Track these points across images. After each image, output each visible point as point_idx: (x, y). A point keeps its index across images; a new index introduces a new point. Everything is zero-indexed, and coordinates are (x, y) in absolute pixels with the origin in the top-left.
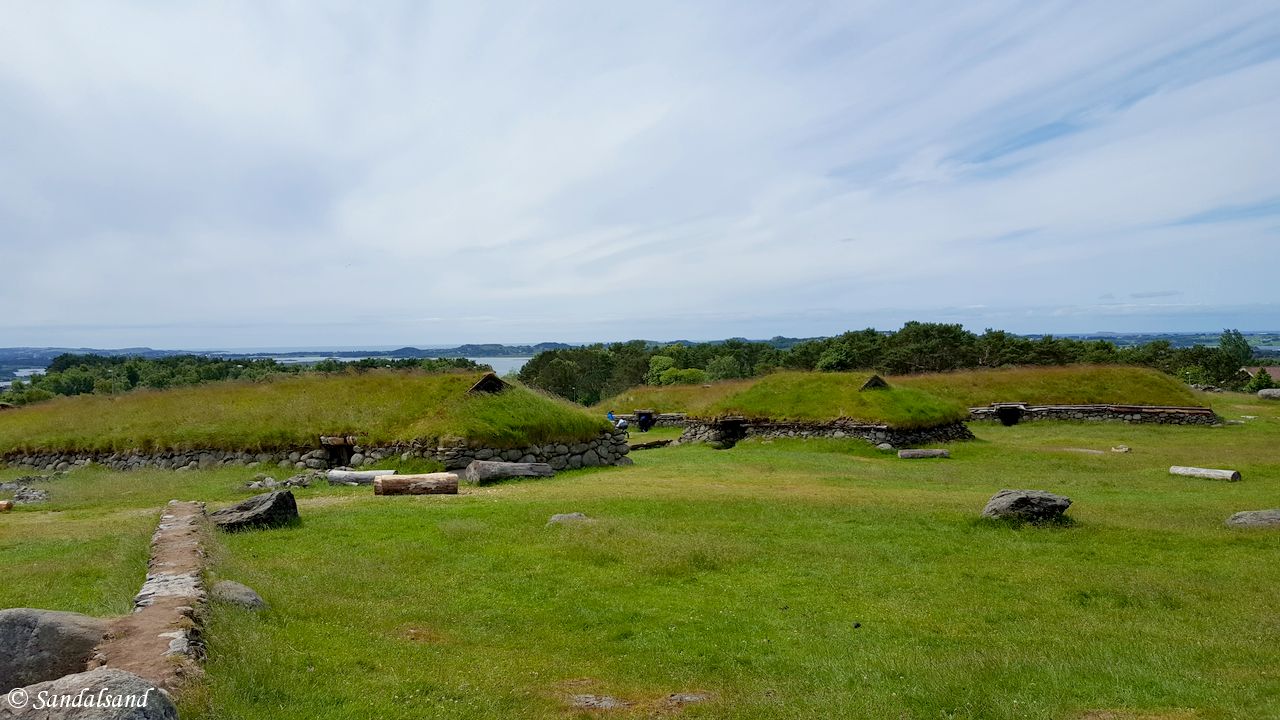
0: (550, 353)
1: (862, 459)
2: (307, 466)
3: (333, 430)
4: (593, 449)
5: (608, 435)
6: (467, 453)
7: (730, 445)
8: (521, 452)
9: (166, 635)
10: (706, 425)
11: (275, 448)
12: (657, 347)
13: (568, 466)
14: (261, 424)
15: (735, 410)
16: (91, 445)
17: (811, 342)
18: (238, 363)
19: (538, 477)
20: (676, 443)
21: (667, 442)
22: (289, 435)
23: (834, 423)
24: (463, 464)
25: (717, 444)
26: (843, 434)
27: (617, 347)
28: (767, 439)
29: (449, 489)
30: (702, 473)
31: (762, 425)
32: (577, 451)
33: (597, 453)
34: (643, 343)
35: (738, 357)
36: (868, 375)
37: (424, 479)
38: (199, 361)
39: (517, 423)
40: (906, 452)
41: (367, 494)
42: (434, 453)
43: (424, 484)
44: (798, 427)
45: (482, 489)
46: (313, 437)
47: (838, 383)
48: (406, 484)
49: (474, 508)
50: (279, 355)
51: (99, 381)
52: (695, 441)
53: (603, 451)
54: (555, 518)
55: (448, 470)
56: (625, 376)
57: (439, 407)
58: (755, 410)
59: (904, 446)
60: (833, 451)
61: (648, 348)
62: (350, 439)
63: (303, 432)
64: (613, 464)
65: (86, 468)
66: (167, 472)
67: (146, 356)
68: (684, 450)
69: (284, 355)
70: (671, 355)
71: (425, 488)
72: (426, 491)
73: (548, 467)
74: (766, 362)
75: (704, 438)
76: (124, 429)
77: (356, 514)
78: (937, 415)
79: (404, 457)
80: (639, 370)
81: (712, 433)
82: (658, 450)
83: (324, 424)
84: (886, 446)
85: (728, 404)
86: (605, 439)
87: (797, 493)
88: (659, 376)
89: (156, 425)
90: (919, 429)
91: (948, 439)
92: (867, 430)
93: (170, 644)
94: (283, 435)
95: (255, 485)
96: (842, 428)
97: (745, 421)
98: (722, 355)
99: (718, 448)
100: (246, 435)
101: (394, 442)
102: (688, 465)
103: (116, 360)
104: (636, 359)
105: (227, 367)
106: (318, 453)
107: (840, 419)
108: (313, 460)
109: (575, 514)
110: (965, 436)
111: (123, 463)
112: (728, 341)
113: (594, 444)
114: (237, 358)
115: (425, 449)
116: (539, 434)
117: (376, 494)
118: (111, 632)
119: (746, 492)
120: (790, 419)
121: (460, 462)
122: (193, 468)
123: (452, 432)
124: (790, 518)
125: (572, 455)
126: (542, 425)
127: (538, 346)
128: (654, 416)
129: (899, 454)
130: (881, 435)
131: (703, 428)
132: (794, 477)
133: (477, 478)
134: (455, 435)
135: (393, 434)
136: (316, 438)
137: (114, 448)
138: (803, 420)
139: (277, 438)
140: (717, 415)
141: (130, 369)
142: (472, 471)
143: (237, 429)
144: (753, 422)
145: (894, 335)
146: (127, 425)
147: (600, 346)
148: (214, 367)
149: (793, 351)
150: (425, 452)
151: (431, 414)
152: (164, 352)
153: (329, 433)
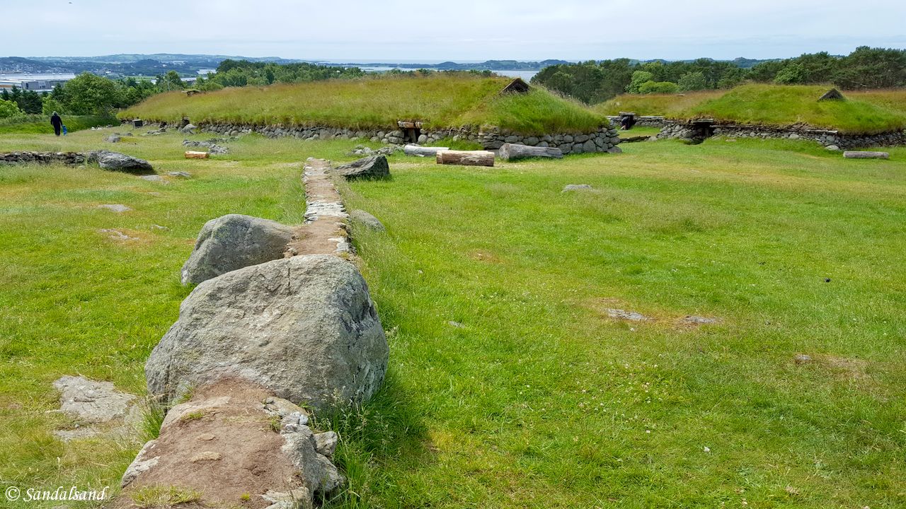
0: (553, 67)
1: (812, 157)
2: (389, 142)
3: (406, 117)
4: (592, 139)
5: (605, 129)
6: (500, 138)
7: (699, 142)
8: (539, 139)
9: (333, 239)
10: (680, 125)
11: (368, 128)
12: (638, 64)
13: (572, 152)
14: (359, 110)
15: (707, 113)
16: (251, 120)
17: (770, 63)
18: (336, 69)
19: (551, 158)
20: (654, 138)
21: (646, 137)
22: (377, 119)
23: (792, 127)
24: (496, 146)
25: (688, 140)
26: (797, 136)
27: (607, 64)
28: (732, 138)
29: (488, 163)
30: (680, 161)
31: (729, 126)
32: (580, 141)
33: (595, 143)
34: (627, 60)
35: (705, 73)
36: (827, 88)
37: (470, 155)
38: (312, 67)
39: (537, 117)
40: (851, 153)
41: (432, 163)
42: (476, 136)
43: (470, 158)
44: (759, 129)
45: (511, 164)
46: (393, 121)
47: (799, 94)
48: (458, 157)
49: (506, 177)
50: (362, 65)
51: (250, 79)
52: (669, 137)
53: (599, 141)
54: (568, 187)
55: (485, 149)
56: (611, 87)
57: (480, 102)
58: (724, 114)
59: (850, 148)
60: (786, 150)
61: (632, 65)
62: (418, 124)
63: (387, 117)
64: (606, 152)
65: (249, 135)
66: (300, 140)
67: (278, 63)
68: (661, 144)
69: (365, 65)
70: (650, 70)
71: (471, 161)
72: (472, 163)
73: (559, 150)
74: (730, 78)
75: (678, 135)
76: (271, 110)
77: (427, 175)
78: (883, 124)
79: (455, 138)
80: (622, 83)
81: (685, 132)
82: (639, 143)
83: (400, 112)
84: (834, 148)
85: (701, 109)
86: (602, 132)
87: (762, 179)
88: (638, 87)
89: (291, 108)
90: (865, 135)
91: (888, 144)
92: (820, 134)
93: (337, 245)
94: (373, 119)
95: (359, 151)
96: (798, 131)
97: (714, 123)
98: (693, 72)
99: (689, 144)
100: (349, 117)
101: (448, 127)
102: (667, 155)
103: (259, 65)
104: (621, 74)
105: (329, 73)
106: (396, 133)
107: (797, 124)
108: (394, 138)
109: (583, 185)
110: (904, 142)
111: (271, 133)
112: (699, 60)
113: (593, 135)
114: (335, 66)
115: (470, 134)
116: (552, 126)
117: (438, 163)
118: (296, 234)
119: (719, 176)
120: (753, 123)
121: (495, 144)
122: (316, 138)
123: (489, 122)
124: (758, 197)
125: (576, 143)
126: (554, 120)
127: (543, 63)
128: (635, 118)
129: (844, 155)
130: (830, 138)
131: (678, 127)
132: (758, 167)
133: (507, 156)
134: (491, 124)
135: (448, 122)
136: (395, 122)
137: (266, 122)
138: (764, 124)
139: (370, 121)
140: (691, 117)
141: (268, 71)
142: (504, 151)
143: (344, 113)
144: (721, 124)
145: (844, 58)
146: (273, 108)
147: (593, 62)
148: (321, 72)
149: (753, 69)
150: (469, 135)
151: (474, 107)
152: (288, 60)
153: (404, 119)
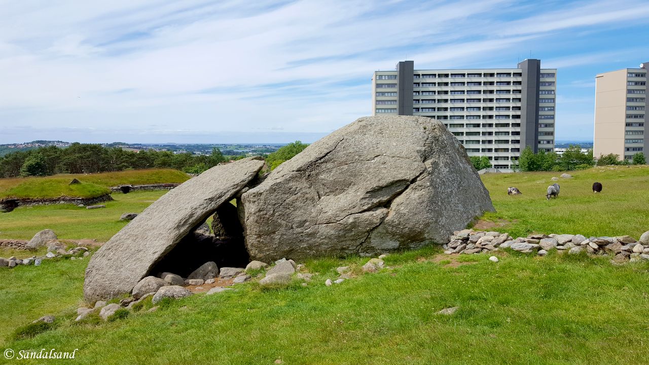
1: (73, 211)
7: (11, 210)
15: (13, 195)
23: (60, 198)
26: (63, 202)
28: (29, 207)
31: (27, 201)
36: (69, 176)
44: (43, 201)
47: (59, 182)
58: (22, 195)
59: (89, 205)
60: (60, 209)
78: (100, 192)
81: (1, 206)
84: (82, 205)
85: (8, 193)
90: (94, 198)
91: (104, 201)
92: (74, 200)
97: (18, 200)
99: (5, 212)
107: (62, 196)
110: (110, 199)
120: (40, 198)
129: (87, 208)
130: (79, 201)
138: (46, 198)
140: (3, 198)
144: (22, 200)
